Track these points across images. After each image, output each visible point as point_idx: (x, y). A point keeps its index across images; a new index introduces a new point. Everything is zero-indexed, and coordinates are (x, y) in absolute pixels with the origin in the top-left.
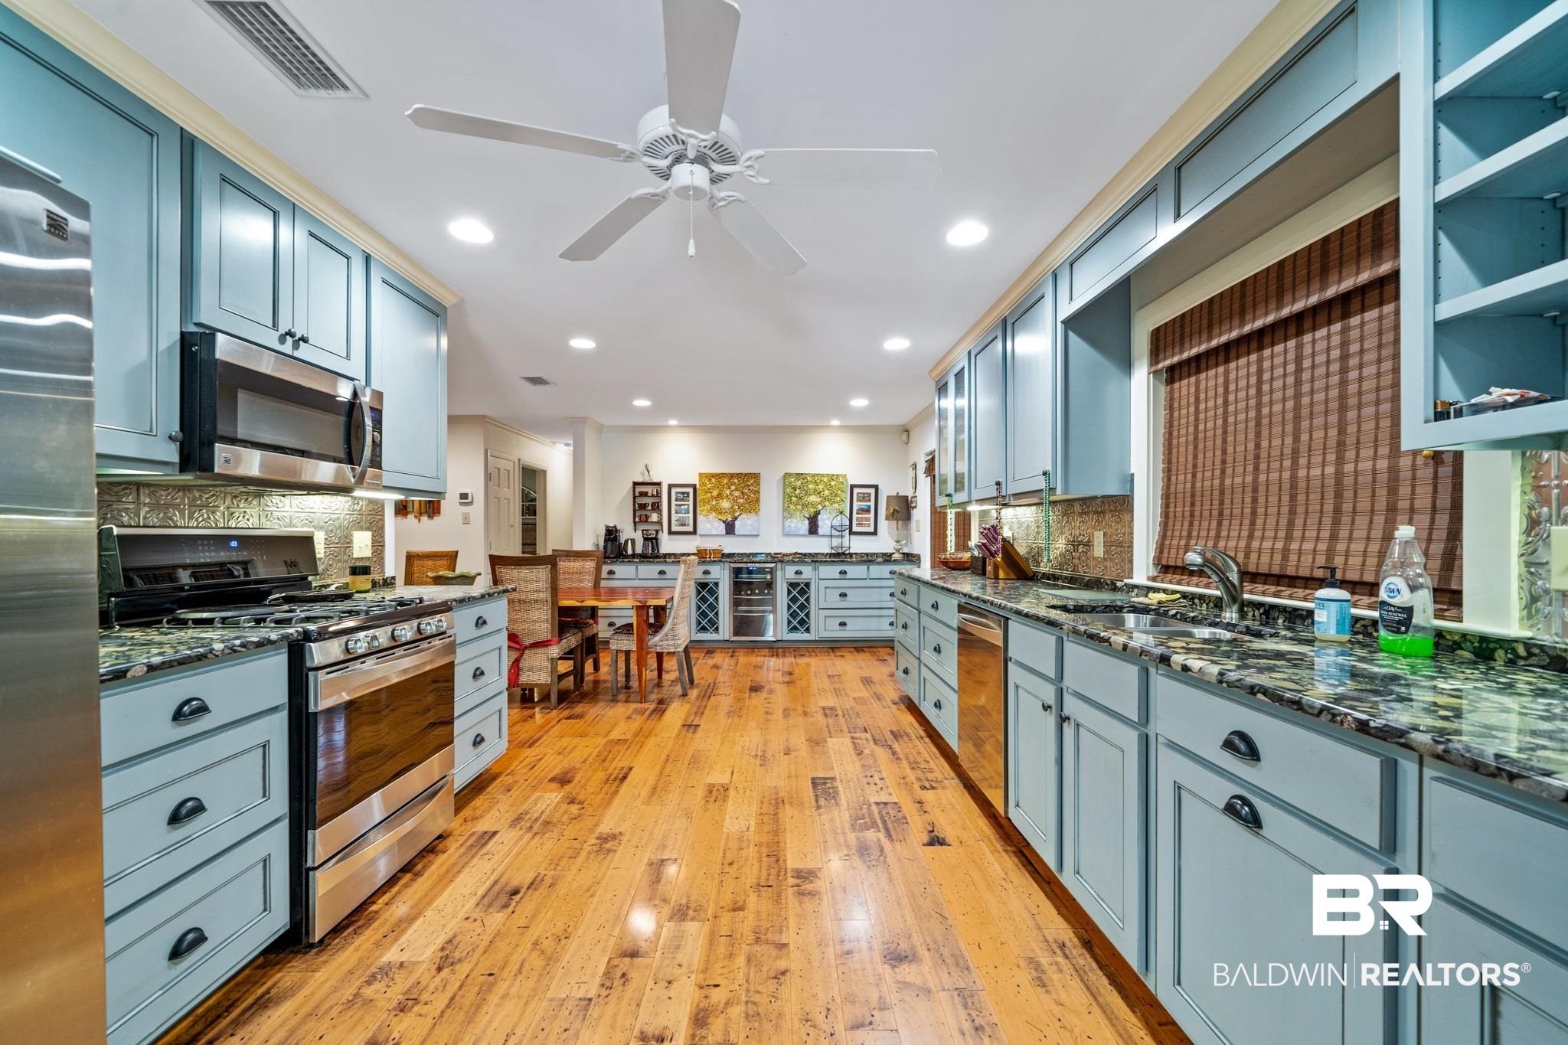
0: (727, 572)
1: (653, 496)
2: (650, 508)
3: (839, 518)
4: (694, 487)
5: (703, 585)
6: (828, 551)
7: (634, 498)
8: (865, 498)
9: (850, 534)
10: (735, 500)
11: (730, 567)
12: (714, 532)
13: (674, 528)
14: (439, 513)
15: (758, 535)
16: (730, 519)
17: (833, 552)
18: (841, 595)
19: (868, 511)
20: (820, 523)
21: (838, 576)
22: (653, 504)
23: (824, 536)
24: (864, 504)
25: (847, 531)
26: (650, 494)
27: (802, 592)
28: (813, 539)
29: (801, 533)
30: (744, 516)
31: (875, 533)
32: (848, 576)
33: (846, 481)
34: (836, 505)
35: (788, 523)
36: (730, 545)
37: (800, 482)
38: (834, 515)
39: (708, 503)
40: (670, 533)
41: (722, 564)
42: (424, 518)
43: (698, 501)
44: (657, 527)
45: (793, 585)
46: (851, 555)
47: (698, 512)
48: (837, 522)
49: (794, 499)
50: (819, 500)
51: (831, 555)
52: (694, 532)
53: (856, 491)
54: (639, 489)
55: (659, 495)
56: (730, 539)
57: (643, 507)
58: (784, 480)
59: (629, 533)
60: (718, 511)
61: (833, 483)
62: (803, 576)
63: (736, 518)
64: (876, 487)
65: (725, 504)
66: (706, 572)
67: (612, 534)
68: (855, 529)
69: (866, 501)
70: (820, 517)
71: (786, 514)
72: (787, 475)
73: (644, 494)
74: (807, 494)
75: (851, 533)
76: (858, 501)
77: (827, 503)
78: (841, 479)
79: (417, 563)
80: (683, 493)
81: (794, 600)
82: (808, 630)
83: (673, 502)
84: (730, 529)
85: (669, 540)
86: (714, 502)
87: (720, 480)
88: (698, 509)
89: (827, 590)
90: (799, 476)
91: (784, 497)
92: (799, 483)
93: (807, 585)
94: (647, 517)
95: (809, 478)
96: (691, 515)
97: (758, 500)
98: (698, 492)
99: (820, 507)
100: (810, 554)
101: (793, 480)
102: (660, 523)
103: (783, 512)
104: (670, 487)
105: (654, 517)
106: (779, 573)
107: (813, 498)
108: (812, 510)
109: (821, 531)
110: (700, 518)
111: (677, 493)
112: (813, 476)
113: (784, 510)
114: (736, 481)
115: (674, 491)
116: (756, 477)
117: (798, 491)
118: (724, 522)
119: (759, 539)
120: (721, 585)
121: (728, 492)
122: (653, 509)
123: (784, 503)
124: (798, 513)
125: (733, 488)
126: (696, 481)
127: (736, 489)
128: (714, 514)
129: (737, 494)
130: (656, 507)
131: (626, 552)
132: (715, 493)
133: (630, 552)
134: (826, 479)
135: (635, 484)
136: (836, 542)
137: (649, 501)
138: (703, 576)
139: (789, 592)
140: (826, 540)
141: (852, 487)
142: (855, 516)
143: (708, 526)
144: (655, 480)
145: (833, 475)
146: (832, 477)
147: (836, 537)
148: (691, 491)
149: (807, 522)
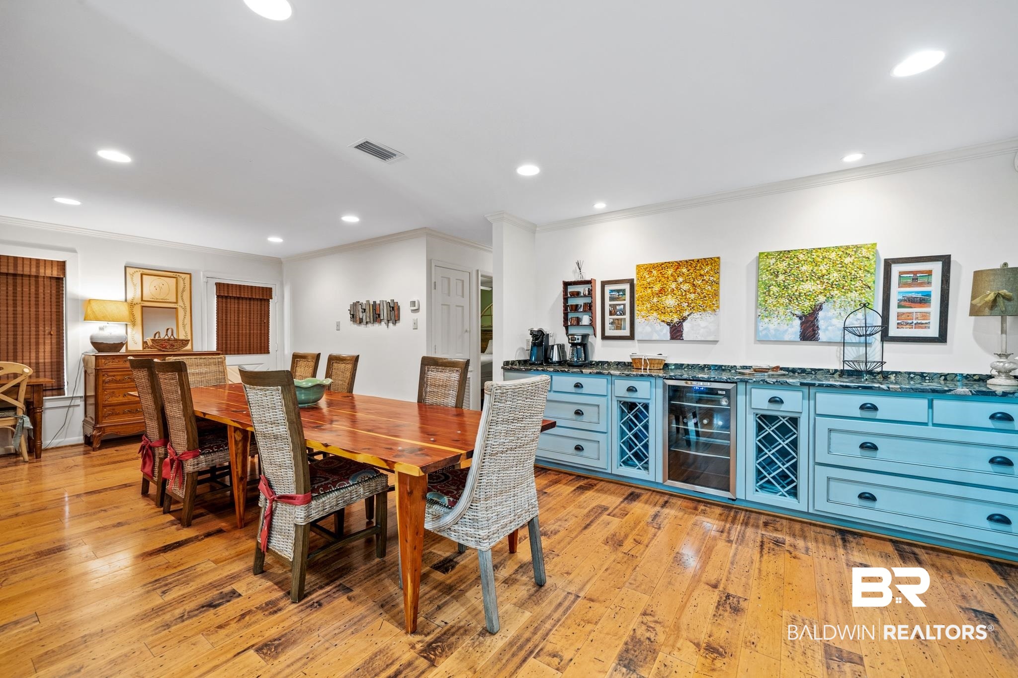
0: (660, 391)
1: (585, 296)
2: (581, 310)
3: (860, 315)
4: (631, 282)
5: (631, 406)
6: (839, 367)
7: (566, 299)
8: (916, 279)
9: (882, 340)
10: (684, 295)
11: (664, 384)
12: (655, 337)
13: (608, 333)
14: (399, 319)
15: (715, 342)
16: (676, 320)
17: (847, 368)
18: (863, 446)
19: (924, 300)
20: (822, 323)
21: (858, 413)
22: (585, 304)
23: (829, 343)
24: (915, 291)
25: (878, 336)
26: (582, 295)
27: (784, 431)
28: (809, 348)
29: (787, 338)
30: (696, 315)
31: (942, 338)
32: (879, 415)
33: (876, 254)
34: (853, 295)
35: (764, 324)
36: (675, 354)
37: (785, 264)
38: (849, 310)
39: (649, 301)
40: (604, 337)
41: (653, 380)
42: (391, 324)
43: (636, 299)
44: (589, 331)
45: (765, 419)
46: (885, 375)
47: (636, 312)
48: (856, 320)
49: (774, 289)
50: (820, 288)
51: (842, 373)
52: (631, 337)
53: (896, 269)
54: (571, 289)
55: (590, 293)
56: (676, 344)
57: (575, 308)
58: (759, 262)
59: (558, 336)
60: (662, 311)
61: (847, 260)
62: (783, 407)
63: (684, 319)
64: (946, 261)
65: (670, 301)
66: (631, 389)
67: (539, 339)
68: (893, 332)
69: (921, 284)
70: (821, 314)
71: (763, 309)
72: (763, 256)
73: (577, 294)
74: (797, 280)
75: (885, 337)
76: (901, 285)
77: (835, 292)
78: (864, 252)
79: (335, 365)
80: (618, 291)
81: (769, 441)
82: (794, 493)
83: (608, 302)
84: (676, 333)
85: (603, 346)
86: (655, 300)
87: (664, 271)
88: (636, 308)
89: (833, 434)
90: (783, 255)
91: (758, 287)
92: (782, 266)
93: (794, 421)
94: (578, 320)
95: (801, 257)
96: (627, 317)
97: (716, 294)
98: (636, 288)
99: (822, 299)
100: (803, 371)
101: (774, 260)
102: (592, 325)
103: (757, 308)
104: (604, 284)
105: (586, 320)
106: (741, 399)
107: (808, 286)
108: (807, 304)
109: (822, 335)
110: (638, 320)
111: (612, 291)
112: (810, 252)
113: (758, 305)
114: (684, 270)
115: (608, 288)
116: (714, 263)
117: (781, 277)
118: (668, 324)
119: (717, 345)
120: (651, 408)
121: (674, 285)
122: (584, 311)
123: (757, 296)
124: (781, 310)
125: (680, 279)
126: (632, 275)
127: (685, 282)
128: (655, 314)
129: (686, 287)
130: (589, 308)
131: (551, 359)
132: (657, 288)
133: (556, 358)
134: (833, 256)
135: (566, 284)
136: (852, 353)
137: (580, 301)
138: (628, 394)
139: (760, 429)
140: (835, 350)
141: (888, 264)
142: (894, 310)
143: (648, 329)
144: (588, 278)
145: (848, 247)
146: (845, 250)
147: (852, 344)
148: (627, 287)
149: (797, 322)
